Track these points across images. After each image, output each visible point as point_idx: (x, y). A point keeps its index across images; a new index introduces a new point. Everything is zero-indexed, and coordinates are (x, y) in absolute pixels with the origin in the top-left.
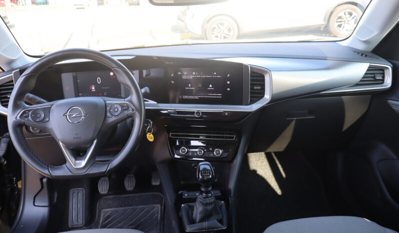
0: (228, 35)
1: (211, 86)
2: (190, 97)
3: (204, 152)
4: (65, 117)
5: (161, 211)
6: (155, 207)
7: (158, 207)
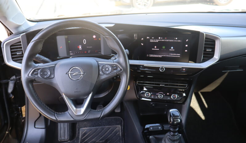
0: (147, 3)
1: (172, 48)
2: (155, 56)
3: (163, 95)
4: (68, 75)
5: (122, 130)
6: (117, 127)
7: (119, 127)
